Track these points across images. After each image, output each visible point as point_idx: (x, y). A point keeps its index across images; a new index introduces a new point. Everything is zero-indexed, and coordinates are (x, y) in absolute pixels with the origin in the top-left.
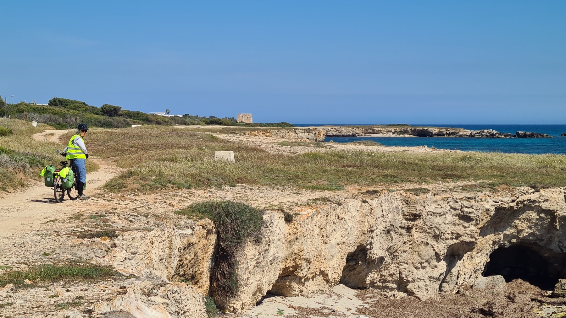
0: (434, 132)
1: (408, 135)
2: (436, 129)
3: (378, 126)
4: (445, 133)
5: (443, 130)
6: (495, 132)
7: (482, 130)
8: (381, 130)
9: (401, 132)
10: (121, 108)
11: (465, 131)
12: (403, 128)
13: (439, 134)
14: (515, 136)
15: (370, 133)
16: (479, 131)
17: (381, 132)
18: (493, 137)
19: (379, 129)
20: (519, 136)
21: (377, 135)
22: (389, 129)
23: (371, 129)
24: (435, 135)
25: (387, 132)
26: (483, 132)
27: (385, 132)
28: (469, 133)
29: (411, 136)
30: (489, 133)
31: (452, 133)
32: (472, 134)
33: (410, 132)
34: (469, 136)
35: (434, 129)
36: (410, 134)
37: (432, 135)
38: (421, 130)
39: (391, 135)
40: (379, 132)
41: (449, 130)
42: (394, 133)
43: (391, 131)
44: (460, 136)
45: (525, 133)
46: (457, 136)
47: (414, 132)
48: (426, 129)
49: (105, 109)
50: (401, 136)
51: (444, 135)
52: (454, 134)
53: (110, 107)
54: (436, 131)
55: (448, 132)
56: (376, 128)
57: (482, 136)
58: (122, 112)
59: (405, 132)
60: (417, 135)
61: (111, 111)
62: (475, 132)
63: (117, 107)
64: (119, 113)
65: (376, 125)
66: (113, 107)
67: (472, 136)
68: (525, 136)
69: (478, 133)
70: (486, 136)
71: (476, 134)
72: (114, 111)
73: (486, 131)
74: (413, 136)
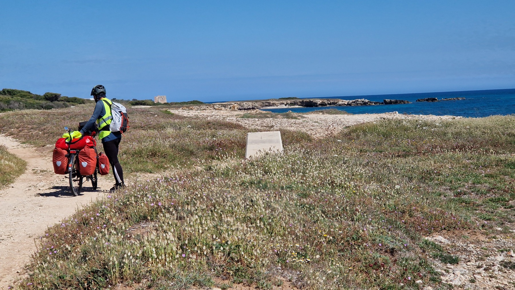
0: (319, 103)
1: (298, 106)
2: (320, 100)
3: (273, 100)
4: (327, 103)
5: (325, 101)
6: (367, 101)
7: (357, 100)
8: (275, 103)
9: (292, 104)
10: (60, 95)
11: (343, 101)
12: (293, 101)
13: (323, 104)
14: (382, 103)
15: (266, 106)
16: (355, 100)
17: (276, 105)
18: (366, 105)
19: (274, 102)
20: (386, 103)
21: (272, 107)
22: (281, 102)
23: (267, 103)
24: (319, 105)
25: (281, 104)
26: (358, 101)
27: (279, 105)
28: (347, 102)
29: (300, 107)
30: (363, 102)
31: (332, 103)
32: (349, 103)
33: (299, 104)
34: (347, 105)
35: (319, 100)
36: (299, 105)
37: (317, 105)
38: (308, 102)
39: (284, 107)
40: (273, 105)
41: (330, 101)
42: (286, 105)
43: (283, 104)
44: (340, 105)
45: (391, 100)
46: (337, 105)
47: (302, 103)
48: (312, 100)
49: (47, 96)
50: (292, 107)
51: (326, 105)
52: (334, 103)
53: (52, 94)
54: (320, 102)
55: (329, 102)
56: (271, 102)
57: (357, 104)
58: (62, 98)
59: (295, 104)
60: (305, 106)
61: (53, 97)
62: (351, 101)
63: (58, 94)
64: (59, 99)
65: (270, 99)
66: (54, 94)
67: (349, 104)
68: (391, 103)
69: (353, 102)
70: (360, 104)
71: (352, 103)
72: (55, 98)
73: (360, 100)
74: (302, 107)
